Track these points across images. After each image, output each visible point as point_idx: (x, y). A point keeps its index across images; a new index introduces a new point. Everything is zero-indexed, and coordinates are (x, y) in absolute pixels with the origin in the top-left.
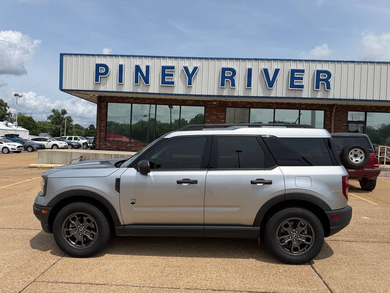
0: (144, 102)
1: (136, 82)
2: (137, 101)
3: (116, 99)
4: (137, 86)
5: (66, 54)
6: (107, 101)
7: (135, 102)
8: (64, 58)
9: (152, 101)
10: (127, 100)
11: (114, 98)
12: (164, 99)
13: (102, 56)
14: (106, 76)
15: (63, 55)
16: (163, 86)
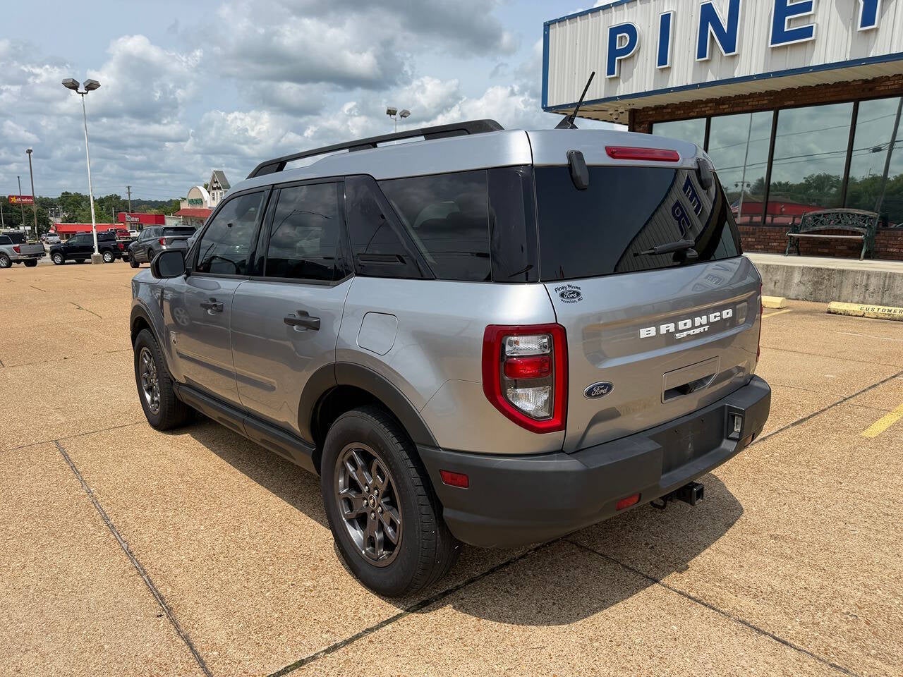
0: (740, 109)
1: (701, 53)
2: (721, 107)
3: (670, 110)
4: (704, 65)
5: (553, 22)
6: (650, 119)
7: (717, 111)
8: (551, 31)
9: (766, 102)
10: (697, 110)
11: (665, 111)
12: (802, 89)
13: (625, 5)
14: (633, 56)
15: (549, 25)
16: (778, 47)
